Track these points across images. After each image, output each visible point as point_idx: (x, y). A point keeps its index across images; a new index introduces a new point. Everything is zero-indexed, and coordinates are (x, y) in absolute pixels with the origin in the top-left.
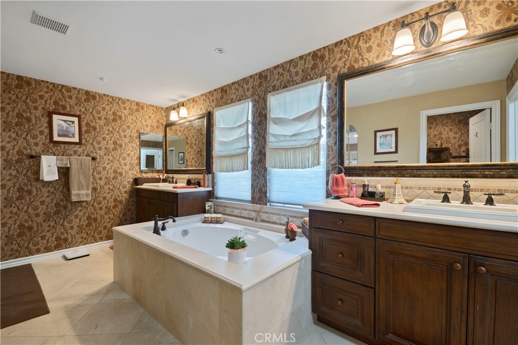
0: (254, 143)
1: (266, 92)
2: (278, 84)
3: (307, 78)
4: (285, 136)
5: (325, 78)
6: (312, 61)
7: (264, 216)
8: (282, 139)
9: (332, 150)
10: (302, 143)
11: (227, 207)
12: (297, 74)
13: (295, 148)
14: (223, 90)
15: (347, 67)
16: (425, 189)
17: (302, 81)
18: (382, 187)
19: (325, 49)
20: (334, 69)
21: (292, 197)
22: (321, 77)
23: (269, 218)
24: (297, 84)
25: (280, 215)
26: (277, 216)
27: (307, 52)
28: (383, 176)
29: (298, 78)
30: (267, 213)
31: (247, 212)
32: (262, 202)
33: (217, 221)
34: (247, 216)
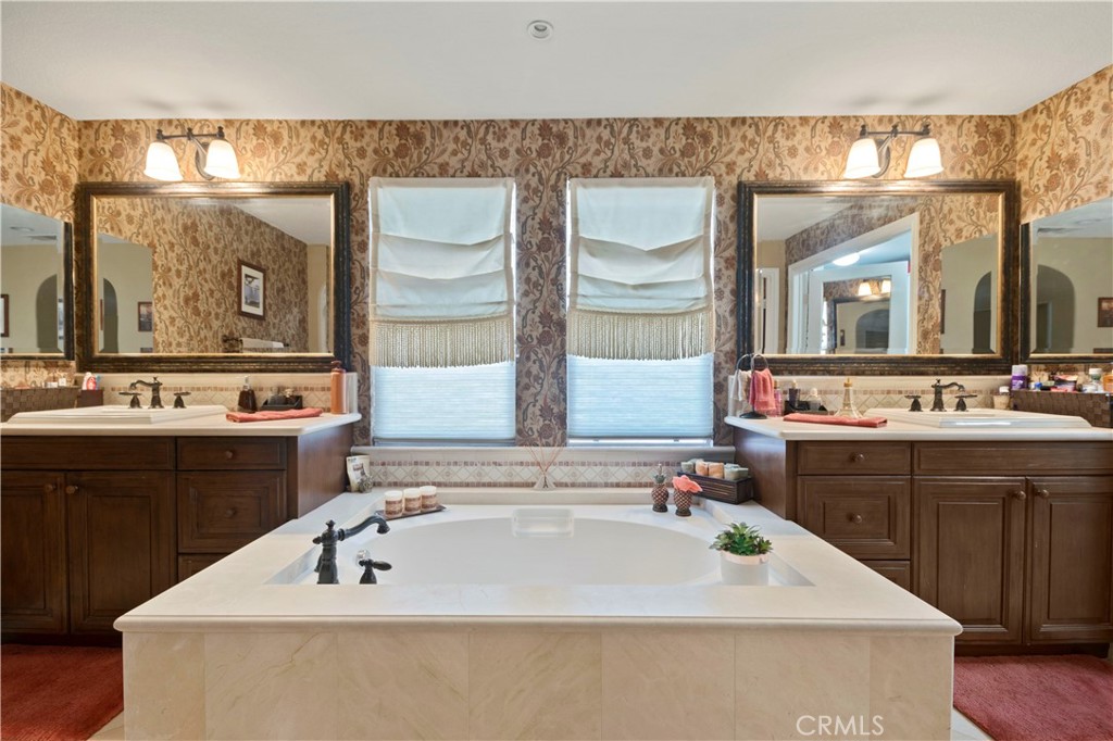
0: (526, 294)
1: (563, 174)
2: (597, 162)
3: (669, 169)
4: (623, 285)
5: (711, 180)
6: (684, 138)
7: (558, 473)
8: (618, 291)
9: (726, 324)
10: (668, 306)
11: (427, 464)
12: (647, 153)
13: (650, 315)
14: (405, 131)
15: (753, 172)
16: (871, 393)
17: (661, 172)
18: (820, 392)
19: (711, 122)
20: (730, 167)
21: (633, 421)
22: (702, 175)
23: (574, 475)
24: (647, 176)
25: (606, 465)
26: (598, 469)
27: (674, 115)
28: (814, 373)
29: (652, 164)
30: (567, 464)
31: (503, 468)
32: (551, 440)
33: (427, 508)
34: (503, 480)
